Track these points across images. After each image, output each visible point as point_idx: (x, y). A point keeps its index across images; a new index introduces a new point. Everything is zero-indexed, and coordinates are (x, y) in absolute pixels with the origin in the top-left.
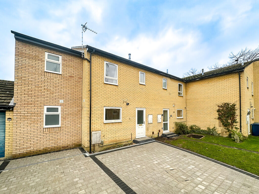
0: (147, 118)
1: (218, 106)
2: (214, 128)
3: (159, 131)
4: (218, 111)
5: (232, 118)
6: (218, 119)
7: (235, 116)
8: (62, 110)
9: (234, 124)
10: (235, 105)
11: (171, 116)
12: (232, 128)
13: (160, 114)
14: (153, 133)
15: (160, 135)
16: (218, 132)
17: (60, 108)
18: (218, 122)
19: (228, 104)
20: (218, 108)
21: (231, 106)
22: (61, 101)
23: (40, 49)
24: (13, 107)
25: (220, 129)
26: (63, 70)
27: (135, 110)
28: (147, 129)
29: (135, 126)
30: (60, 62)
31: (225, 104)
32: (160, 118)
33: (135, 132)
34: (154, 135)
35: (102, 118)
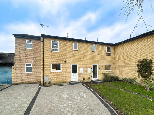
0: (79, 70)
1: (138, 62)
2: (135, 78)
3: (89, 78)
4: (138, 65)
5: (149, 71)
6: (138, 72)
7: (152, 69)
8: (33, 66)
9: (151, 76)
10: (152, 61)
11: (100, 69)
12: (149, 79)
13: (89, 68)
14: (84, 79)
15: (90, 81)
16: (138, 82)
17: (32, 64)
18: (138, 74)
19: (146, 60)
20: (137, 63)
21: (148, 61)
22: (32, 61)
23: (24, 39)
24: (14, 64)
25: (139, 80)
26: (33, 47)
27: (70, 66)
28: (79, 77)
29: (70, 74)
30: (32, 43)
31: (144, 60)
32: (90, 70)
33: (70, 78)
34: (84, 81)
35: (50, 69)
